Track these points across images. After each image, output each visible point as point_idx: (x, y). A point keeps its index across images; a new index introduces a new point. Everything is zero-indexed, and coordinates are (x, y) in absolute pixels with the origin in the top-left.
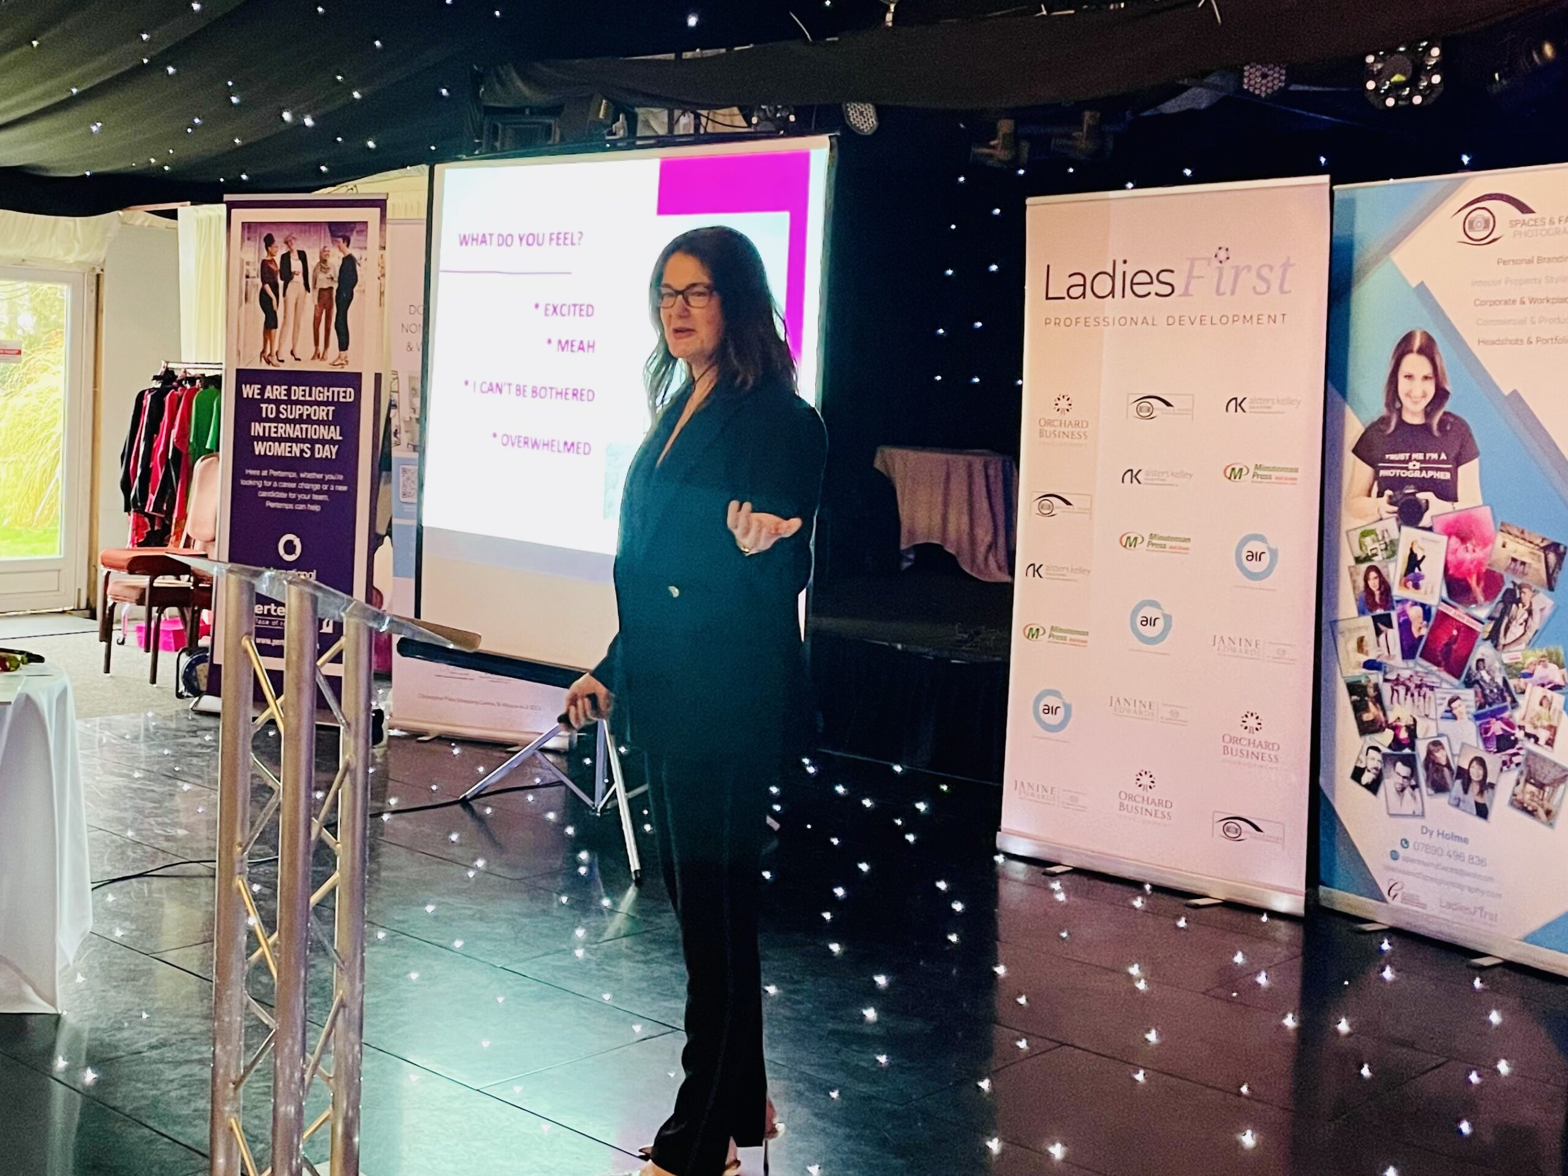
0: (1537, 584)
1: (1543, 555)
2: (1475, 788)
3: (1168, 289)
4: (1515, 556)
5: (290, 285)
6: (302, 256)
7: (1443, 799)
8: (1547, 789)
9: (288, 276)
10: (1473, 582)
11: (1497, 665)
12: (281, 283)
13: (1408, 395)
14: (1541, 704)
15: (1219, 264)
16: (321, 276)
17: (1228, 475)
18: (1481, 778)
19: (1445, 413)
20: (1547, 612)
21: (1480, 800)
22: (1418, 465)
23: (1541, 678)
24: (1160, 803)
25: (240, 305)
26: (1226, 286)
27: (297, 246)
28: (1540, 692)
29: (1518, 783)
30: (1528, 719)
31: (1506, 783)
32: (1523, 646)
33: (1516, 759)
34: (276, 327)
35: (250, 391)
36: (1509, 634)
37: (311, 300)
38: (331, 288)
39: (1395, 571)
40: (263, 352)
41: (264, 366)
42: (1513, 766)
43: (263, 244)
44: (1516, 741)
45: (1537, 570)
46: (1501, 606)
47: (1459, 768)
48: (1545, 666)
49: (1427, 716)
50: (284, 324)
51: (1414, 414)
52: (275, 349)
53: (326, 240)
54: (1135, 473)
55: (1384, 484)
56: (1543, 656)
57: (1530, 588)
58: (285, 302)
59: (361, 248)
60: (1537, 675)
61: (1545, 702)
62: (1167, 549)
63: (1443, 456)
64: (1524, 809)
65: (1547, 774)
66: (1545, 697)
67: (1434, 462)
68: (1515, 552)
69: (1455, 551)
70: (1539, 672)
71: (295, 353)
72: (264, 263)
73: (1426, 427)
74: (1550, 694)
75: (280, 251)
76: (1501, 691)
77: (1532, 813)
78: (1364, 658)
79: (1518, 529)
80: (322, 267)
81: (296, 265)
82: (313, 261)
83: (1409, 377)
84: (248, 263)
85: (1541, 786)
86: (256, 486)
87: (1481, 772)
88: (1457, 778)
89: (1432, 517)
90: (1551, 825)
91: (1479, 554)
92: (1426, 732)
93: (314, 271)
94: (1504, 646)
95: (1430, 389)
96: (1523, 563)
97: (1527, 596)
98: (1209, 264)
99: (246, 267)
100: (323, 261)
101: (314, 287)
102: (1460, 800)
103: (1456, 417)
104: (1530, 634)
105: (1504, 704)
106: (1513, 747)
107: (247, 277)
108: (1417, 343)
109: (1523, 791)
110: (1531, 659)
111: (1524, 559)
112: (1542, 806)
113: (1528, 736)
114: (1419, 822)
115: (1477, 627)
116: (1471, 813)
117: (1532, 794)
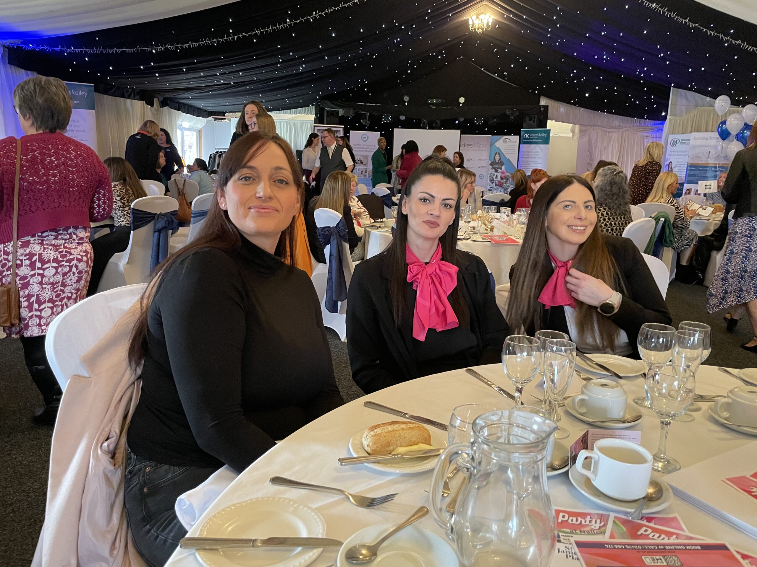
3: (472, 147)
19: (501, 161)
28: (510, 188)
39: (494, 177)
46: (506, 180)
55: (493, 168)
57: (510, 178)
67: (499, 166)
69: (501, 175)
78: (490, 187)
83: (497, 157)
89: (499, 171)
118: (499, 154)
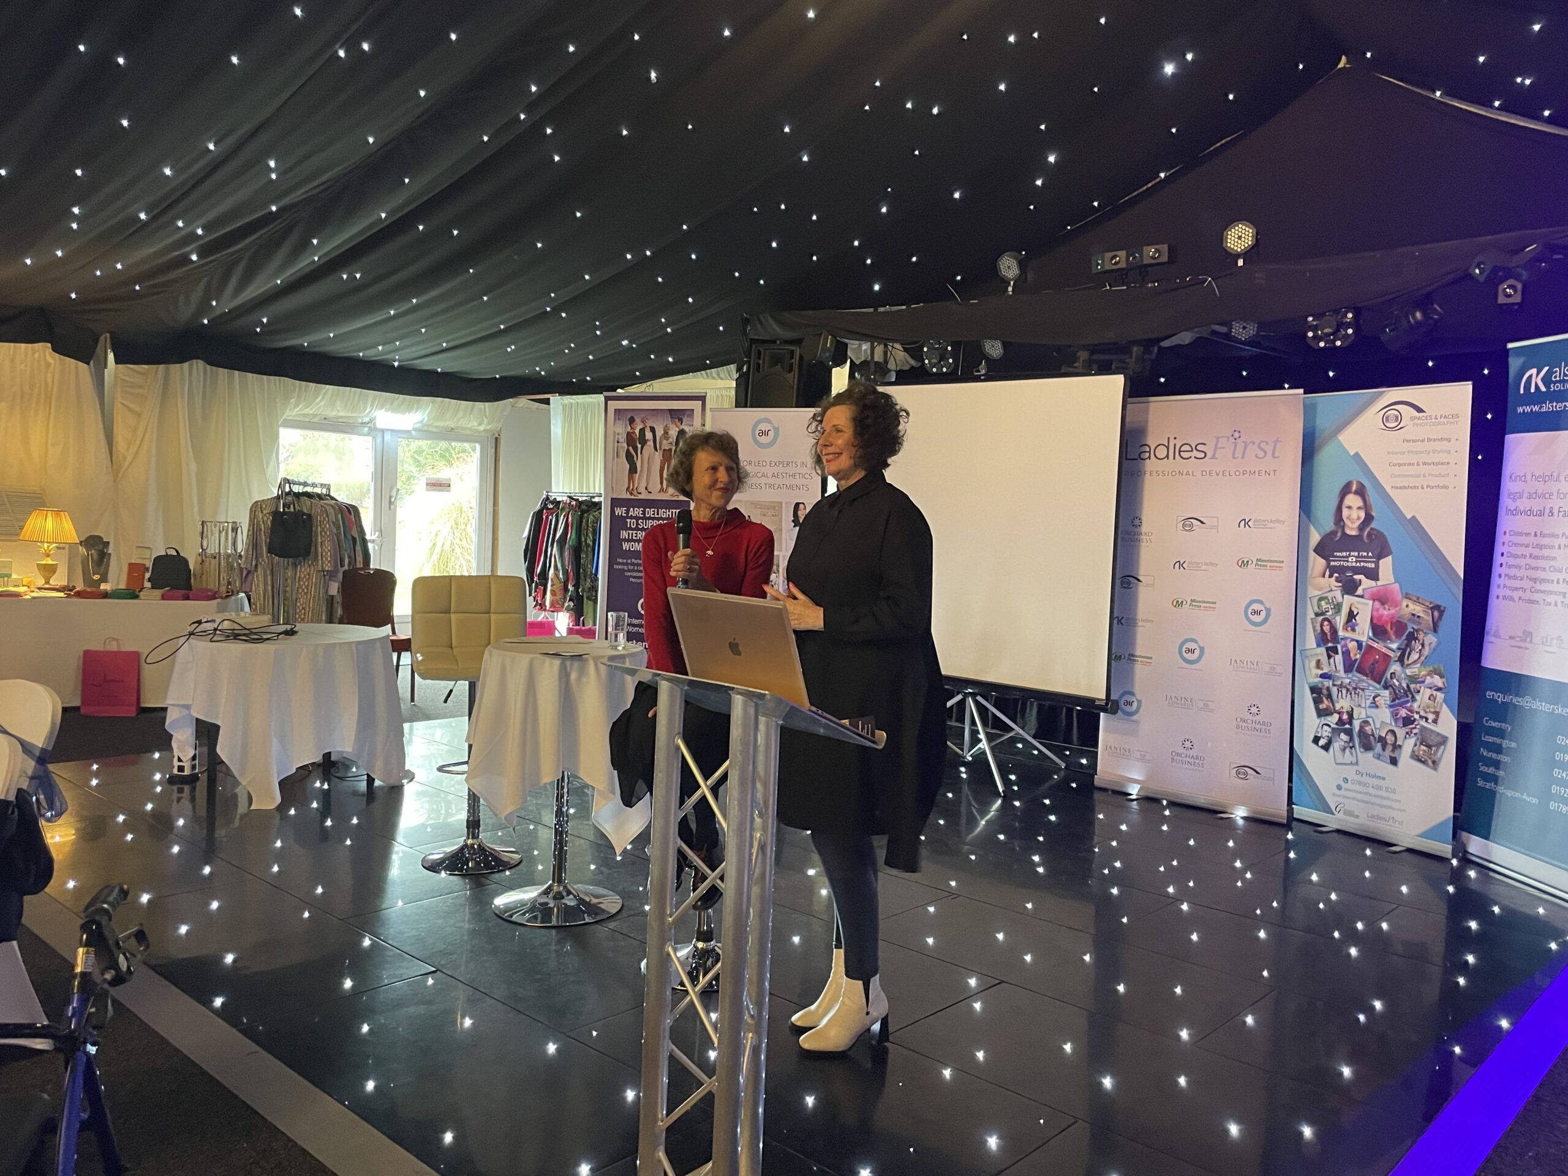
0: (1427, 628)
1: (1430, 612)
2: (1389, 748)
3: (1203, 455)
4: (1414, 612)
5: (645, 447)
6: (653, 430)
7: (1370, 755)
8: (1434, 748)
9: (643, 442)
10: (1389, 628)
11: (1403, 676)
12: (639, 446)
13: (1348, 518)
14: (1429, 699)
15: (1234, 441)
16: (665, 442)
17: (1240, 564)
18: (1392, 742)
19: (1372, 529)
20: (1433, 645)
21: (1393, 755)
22: (1354, 559)
23: (1430, 684)
24: (1197, 758)
25: (614, 459)
26: (1238, 454)
27: (649, 424)
28: (1428, 692)
29: (1416, 745)
30: (1421, 707)
31: (1408, 745)
32: (1419, 665)
33: (1415, 731)
34: (636, 473)
35: (618, 511)
36: (1410, 659)
37: (658, 457)
38: (670, 450)
39: (1340, 621)
40: (628, 487)
41: (628, 496)
42: (1412, 735)
43: (628, 422)
44: (1415, 720)
45: (1427, 621)
46: (1406, 642)
47: (1380, 737)
48: (1432, 677)
49: (1360, 706)
50: (641, 471)
51: (1352, 529)
52: (636, 486)
53: (668, 421)
54: (1181, 563)
55: (1333, 570)
56: (1431, 671)
57: (1423, 631)
58: (642, 457)
59: (690, 425)
60: (1427, 682)
61: (1432, 698)
62: (1202, 608)
63: (1370, 554)
64: (1420, 760)
65: (1434, 740)
66: (1432, 695)
67: (1365, 557)
68: (1414, 610)
69: (1377, 610)
70: (1429, 680)
71: (648, 488)
72: (628, 433)
73: (1359, 537)
74: (1435, 693)
75: (638, 427)
76: (1405, 692)
77: (1424, 762)
78: (1320, 672)
79: (1416, 596)
80: (665, 437)
81: (649, 435)
82: (659, 433)
83: (1349, 507)
84: (618, 434)
85: (1429, 747)
86: (624, 569)
87: (1393, 739)
88: (1379, 742)
89: (1364, 590)
90: (1435, 769)
91: (1393, 611)
92: (1359, 714)
93: (660, 439)
94: (1408, 665)
95: (1362, 514)
96: (1419, 617)
97: (1421, 636)
98: (1228, 441)
99: (617, 436)
100: (666, 433)
101: (660, 449)
102: (1380, 754)
103: (1378, 532)
104: (1423, 658)
105: (1407, 699)
106: (1413, 724)
107: (618, 442)
108: (1354, 488)
109: (1419, 750)
110: (1423, 673)
111: (1419, 614)
112: (1430, 758)
113: (1421, 717)
114: (1355, 768)
115: (1391, 654)
116: (1387, 763)
117: (1424, 751)
118: (1361, 492)
